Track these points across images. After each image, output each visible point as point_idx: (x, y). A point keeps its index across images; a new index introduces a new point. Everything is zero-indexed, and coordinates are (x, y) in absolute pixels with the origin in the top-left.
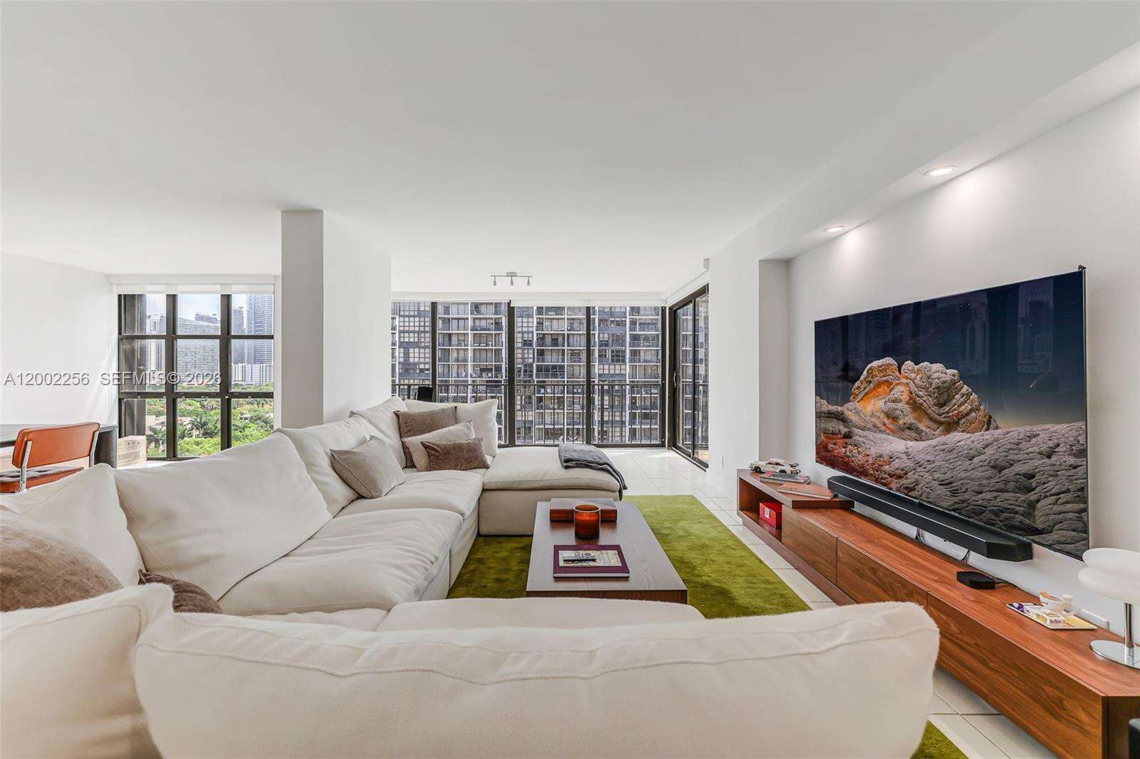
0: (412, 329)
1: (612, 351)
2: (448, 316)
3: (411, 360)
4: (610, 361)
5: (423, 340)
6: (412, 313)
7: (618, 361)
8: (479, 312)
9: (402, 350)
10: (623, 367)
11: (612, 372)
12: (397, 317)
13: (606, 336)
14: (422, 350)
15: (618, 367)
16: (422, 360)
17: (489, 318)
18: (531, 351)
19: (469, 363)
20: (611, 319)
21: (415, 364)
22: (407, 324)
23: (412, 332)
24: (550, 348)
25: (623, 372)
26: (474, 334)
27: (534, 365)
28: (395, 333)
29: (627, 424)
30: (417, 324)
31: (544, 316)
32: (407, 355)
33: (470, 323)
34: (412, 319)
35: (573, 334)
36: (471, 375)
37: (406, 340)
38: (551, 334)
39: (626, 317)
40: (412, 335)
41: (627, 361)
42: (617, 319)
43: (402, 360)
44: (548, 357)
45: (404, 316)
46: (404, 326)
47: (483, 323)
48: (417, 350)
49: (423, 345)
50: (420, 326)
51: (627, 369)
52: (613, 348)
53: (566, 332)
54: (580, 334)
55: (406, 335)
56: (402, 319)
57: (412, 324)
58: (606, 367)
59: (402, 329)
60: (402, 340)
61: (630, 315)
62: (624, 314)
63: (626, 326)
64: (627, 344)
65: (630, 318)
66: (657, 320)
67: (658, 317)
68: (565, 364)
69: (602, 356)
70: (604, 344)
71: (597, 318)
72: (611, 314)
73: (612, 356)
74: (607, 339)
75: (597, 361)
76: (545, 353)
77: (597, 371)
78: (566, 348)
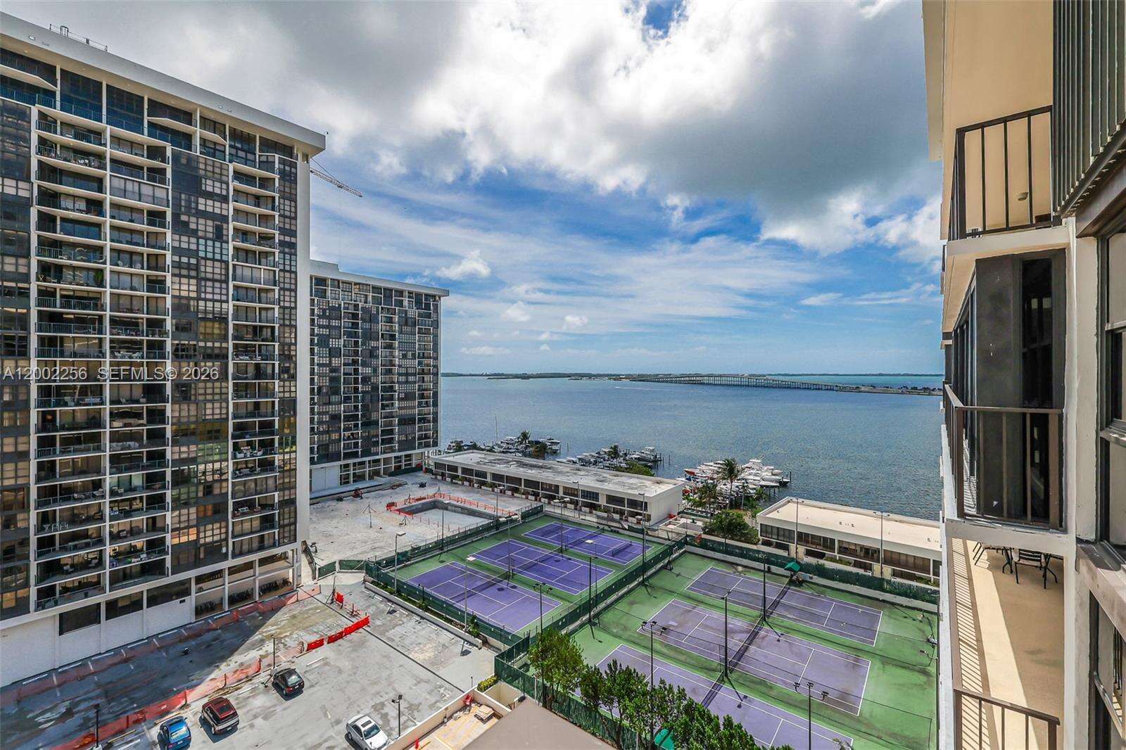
61: (38, 280)
62: (26, 278)
63: (28, 297)
64: (33, 328)
65: (38, 285)
66: (100, 293)
67: (101, 289)
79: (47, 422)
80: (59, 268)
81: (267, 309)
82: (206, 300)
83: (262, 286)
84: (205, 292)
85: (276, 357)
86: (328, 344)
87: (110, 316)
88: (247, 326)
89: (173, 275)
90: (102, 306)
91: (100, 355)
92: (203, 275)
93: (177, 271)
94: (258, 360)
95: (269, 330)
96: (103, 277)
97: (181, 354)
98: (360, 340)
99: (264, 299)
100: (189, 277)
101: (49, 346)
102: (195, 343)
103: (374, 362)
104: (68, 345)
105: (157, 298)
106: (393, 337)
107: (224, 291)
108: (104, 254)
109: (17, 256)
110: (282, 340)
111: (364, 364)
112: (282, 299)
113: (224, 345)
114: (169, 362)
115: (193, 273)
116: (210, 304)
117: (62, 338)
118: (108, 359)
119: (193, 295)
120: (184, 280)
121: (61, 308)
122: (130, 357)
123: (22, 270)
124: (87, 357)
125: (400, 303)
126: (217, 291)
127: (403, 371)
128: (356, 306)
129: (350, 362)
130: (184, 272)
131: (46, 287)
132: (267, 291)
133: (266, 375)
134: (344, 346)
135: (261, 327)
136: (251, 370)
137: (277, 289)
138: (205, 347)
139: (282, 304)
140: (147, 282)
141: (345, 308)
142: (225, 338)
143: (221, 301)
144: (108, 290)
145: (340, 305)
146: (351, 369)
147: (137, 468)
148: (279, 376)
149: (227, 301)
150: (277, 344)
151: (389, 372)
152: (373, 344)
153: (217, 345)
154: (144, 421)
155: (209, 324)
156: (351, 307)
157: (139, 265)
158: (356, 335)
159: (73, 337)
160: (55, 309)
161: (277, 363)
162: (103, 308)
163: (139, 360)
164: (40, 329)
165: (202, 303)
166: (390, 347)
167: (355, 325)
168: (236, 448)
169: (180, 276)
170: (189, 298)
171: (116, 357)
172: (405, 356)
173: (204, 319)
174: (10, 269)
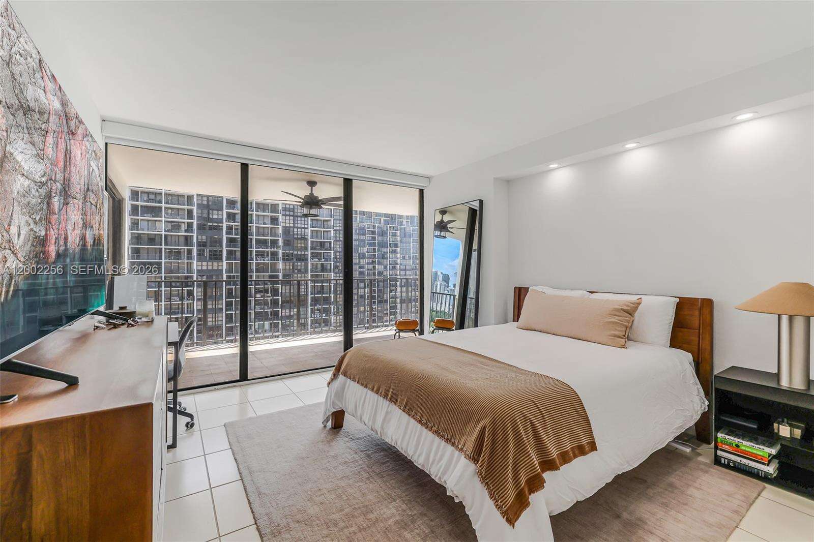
1: (210, 251)
4: (208, 258)
7: (216, 259)
10: (220, 264)
11: (210, 268)
13: (204, 237)
15: (215, 264)
20: (209, 224)
24: (146, 247)
25: (220, 268)
27: (128, 261)
29: (224, 310)
31: (140, 218)
35: (171, 235)
38: (148, 234)
39: (223, 223)
41: (224, 258)
42: (214, 224)
44: (143, 254)
51: (224, 265)
52: (211, 248)
53: (163, 233)
54: (179, 236)
58: (204, 263)
61: (226, 221)
62: (221, 221)
63: (222, 229)
64: (224, 246)
65: (226, 224)
68: (163, 261)
69: (201, 254)
70: (201, 244)
71: (195, 222)
72: (209, 219)
73: (210, 255)
74: (205, 241)
75: (196, 259)
76: (141, 251)
77: (195, 267)
78: (163, 247)
80: (234, 215)
81: (327, 231)
82: (297, 228)
83: (325, 218)
84: (297, 224)
85: (332, 260)
86: (358, 251)
87: (256, 239)
88: (317, 241)
89: (283, 215)
90: (252, 233)
91: (251, 259)
92: (296, 214)
93: (284, 213)
94: (323, 261)
95: (328, 244)
96: (252, 218)
97: (286, 258)
98: (376, 248)
99: (326, 226)
100: (290, 216)
101: (230, 254)
102: (292, 252)
103: (385, 261)
105: (275, 228)
106: (396, 246)
107: (306, 223)
108: (253, 206)
109: (218, 210)
110: (335, 249)
111: (379, 263)
112: (335, 225)
113: (306, 253)
114: (281, 262)
115: (292, 213)
116: (299, 230)
117: (235, 250)
118: (254, 262)
119: (292, 225)
120: (287, 218)
121: (235, 235)
122: (264, 260)
123: (220, 217)
125: (401, 223)
126: (303, 222)
127: (403, 267)
128: (374, 227)
129: (371, 262)
130: (288, 213)
131: (229, 225)
132: (327, 221)
133: (326, 269)
134: (367, 252)
135: (324, 242)
136: (319, 266)
137: (332, 219)
138: (297, 254)
139: (335, 228)
140: (271, 220)
141: (368, 228)
142: (306, 249)
143: (305, 228)
144: (255, 225)
145: (365, 226)
146: (371, 266)
147: (267, 319)
148: (334, 271)
149: (307, 228)
150: (332, 252)
151: (394, 268)
152: (384, 250)
153: (303, 253)
154: (270, 295)
155: (299, 242)
156: (371, 227)
157: (267, 211)
158: (374, 244)
160: (232, 236)
161: (332, 263)
163: (267, 262)
164: (227, 247)
165: (296, 230)
166: (395, 252)
167: (374, 239)
168: (313, 311)
169: (286, 215)
170: (290, 227)
171: (257, 260)
172: (404, 258)
173: (297, 239)
174: (215, 217)
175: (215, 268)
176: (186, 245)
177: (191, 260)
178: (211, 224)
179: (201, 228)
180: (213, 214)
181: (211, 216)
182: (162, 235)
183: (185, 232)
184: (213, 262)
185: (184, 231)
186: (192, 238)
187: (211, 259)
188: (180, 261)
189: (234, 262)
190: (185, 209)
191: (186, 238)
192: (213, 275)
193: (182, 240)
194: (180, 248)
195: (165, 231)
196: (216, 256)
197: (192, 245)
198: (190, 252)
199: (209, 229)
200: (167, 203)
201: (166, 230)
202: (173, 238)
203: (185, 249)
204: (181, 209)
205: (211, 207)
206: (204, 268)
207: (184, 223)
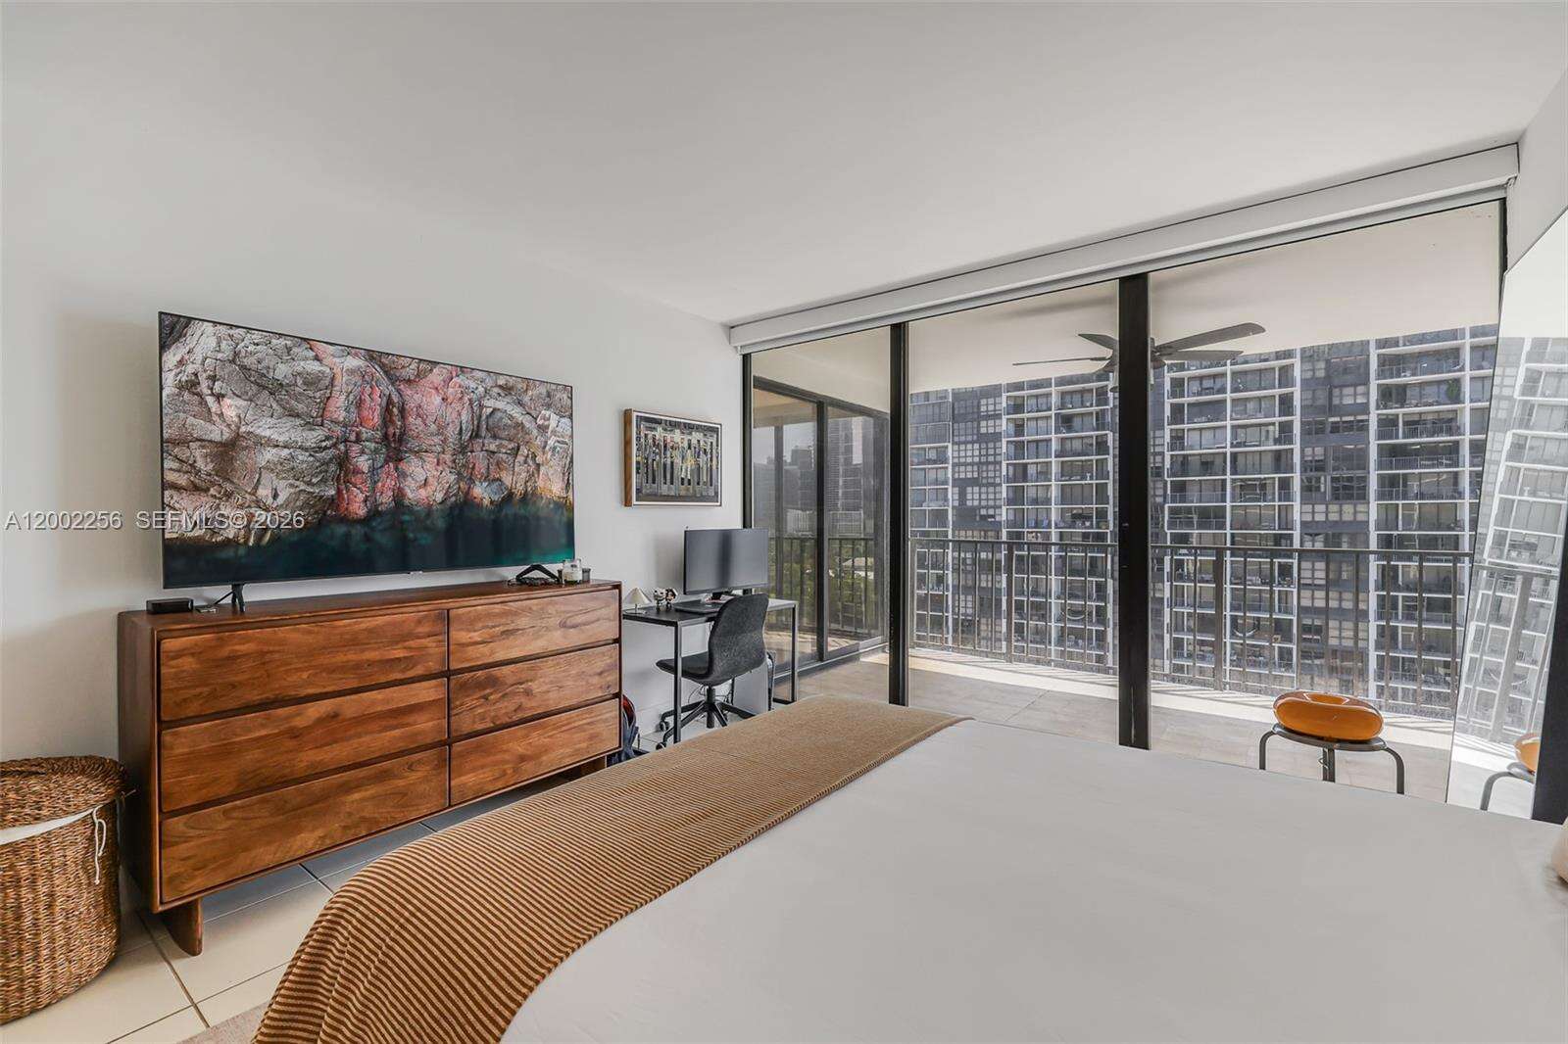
0: (969, 460)
1: (1334, 480)
2: (1021, 438)
3: (969, 503)
4: (1328, 496)
5: (985, 475)
6: (969, 438)
7: (1350, 497)
8: (1070, 429)
9: (956, 490)
10: (1361, 508)
11: (1334, 517)
12: (950, 445)
13: (1319, 451)
14: (984, 489)
15: (1348, 509)
16: (984, 503)
17: (1087, 437)
18: (1160, 485)
19: (1053, 506)
20: (1331, 419)
21: (974, 509)
22: (962, 454)
23: (969, 464)
24: (1197, 478)
25: (1361, 517)
26: (1062, 462)
27: (1167, 506)
28: (947, 468)
29: (1372, 615)
30: (977, 453)
31: (1185, 426)
32: (962, 495)
33: (1054, 446)
34: (969, 446)
35: (1246, 453)
36: (1056, 524)
37: (962, 476)
38: (1200, 455)
39: (1369, 413)
40: (969, 468)
41: (1372, 495)
42: (1345, 419)
43: (956, 504)
44: (1193, 492)
45: (959, 443)
46: (959, 457)
47: (1077, 445)
48: (976, 489)
49: (984, 481)
50: (980, 456)
51: (1373, 510)
52: (1336, 474)
54: (1261, 452)
55: (962, 469)
56: (956, 447)
57: (969, 453)
58: (1320, 508)
59: (956, 460)
60: (956, 476)
61: (1378, 408)
62: (1364, 409)
63: (1368, 430)
64: (1372, 465)
65: (1378, 415)
66: (1456, 411)
67: (1459, 405)
68: (1228, 504)
69: (1310, 489)
70: (1314, 467)
71: (1297, 420)
72: (1331, 409)
73: (1333, 487)
74: (1322, 458)
75: (1298, 499)
76: (1188, 487)
77: (1297, 517)
78: (1228, 477)
79: (1388, 577)
80: (1403, 389)
87: (1470, 440)
90: (1459, 428)
91: (1457, 495)
96: (1459, 390)
101: (1391, 486)
104: (1414, 486)
108: (1462, 357)
109: (1355, 385)
117: (1404, 475)
118: (1466, 501)
121: (1404, 438)
123: (1361, 399)
124: (1438, 498)
131: (1387, 415)
159: (1420, 473)
160: (1398, 441)
162: (1458, 431)
164: (1380, 466)
174: (1348, 401)
175: (1348, 517)
176: (1277, 470)
177: (1289, 501)
178: (1337, 419)
179: (1312, 431)
180: (1341, 396)
181: (1336, 401)
182: (1225, 454)
183: (1275, 444)
184: (1341, 505)
185: (1271, 441)
186: (1289, 456)
187: (1336, 497)
188: (1263, 504)
189: (1400, 502)
190: (1274, 396)
191: (1278, 455)
192: (1340, 534)
193: (1268, 460)
194: (1262, 476)
195: (1232, 446)
196: (1350, 490)
197: (1291, 470)
198: (1285, 485)
199: (1331, 432)
200: (1235, 390)
201: (1235, 442)
202: (1250, 458)
203: (1274, 478)
204: (1265, 397)
205: (1336, 382)
206: (1320, 518)
207: (1273, 424)
